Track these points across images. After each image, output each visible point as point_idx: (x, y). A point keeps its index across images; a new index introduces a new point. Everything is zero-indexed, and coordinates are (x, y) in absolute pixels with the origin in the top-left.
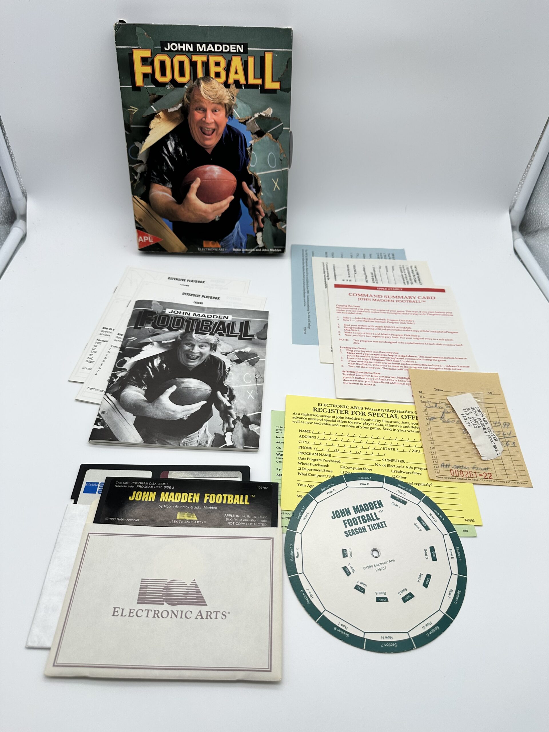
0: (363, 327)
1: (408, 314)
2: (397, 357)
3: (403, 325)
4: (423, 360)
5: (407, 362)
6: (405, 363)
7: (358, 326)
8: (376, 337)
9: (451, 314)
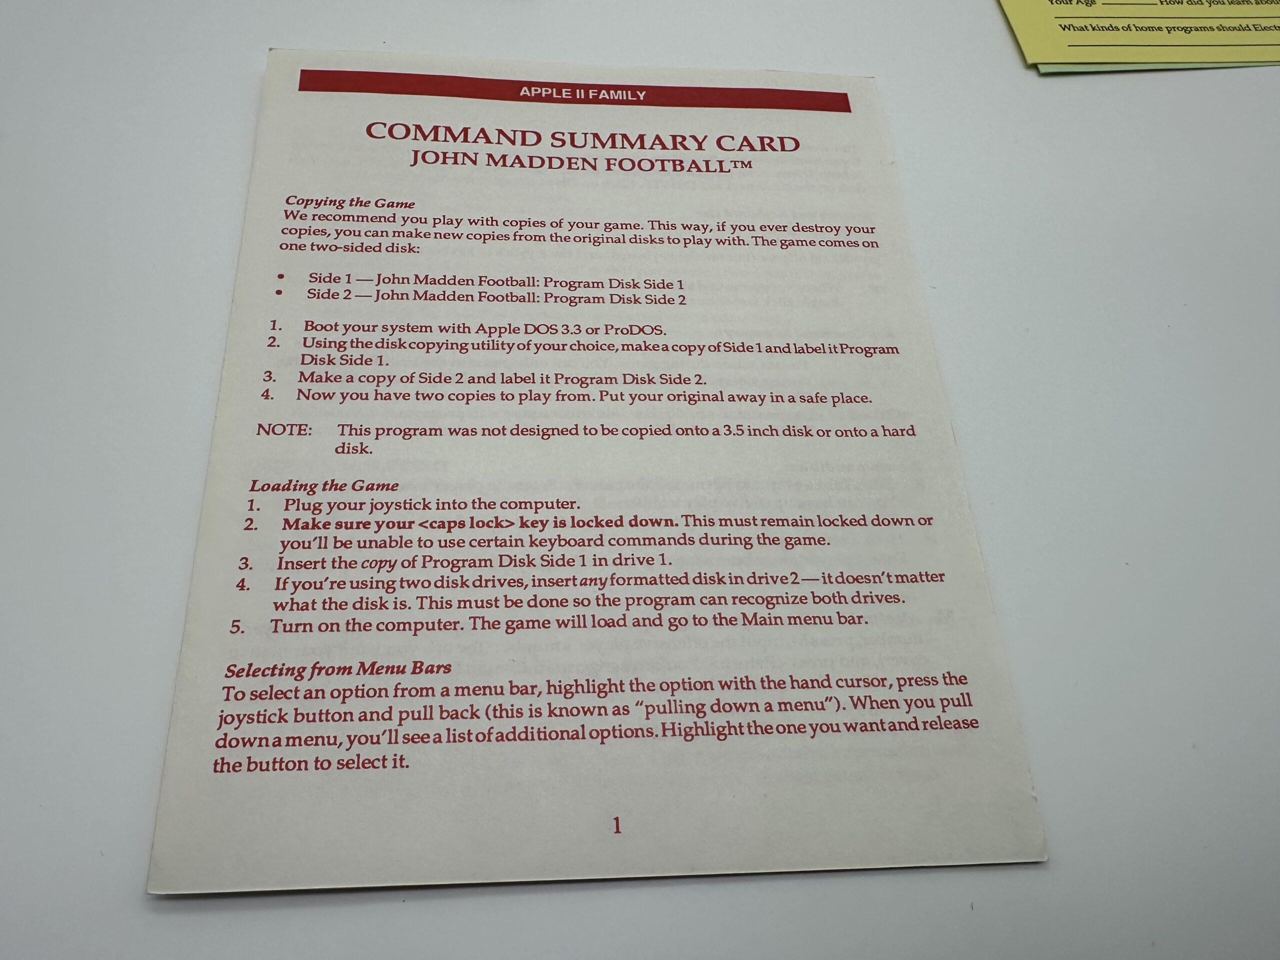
0: (408, 337)
1: (661, 241)
2: (568, 533)
3: (625, 315)
4: (705, 540)
5: (620, 561)
6: (604, 572)
7: (385, 328)
8: (468, 398)
9: (869, 238)
